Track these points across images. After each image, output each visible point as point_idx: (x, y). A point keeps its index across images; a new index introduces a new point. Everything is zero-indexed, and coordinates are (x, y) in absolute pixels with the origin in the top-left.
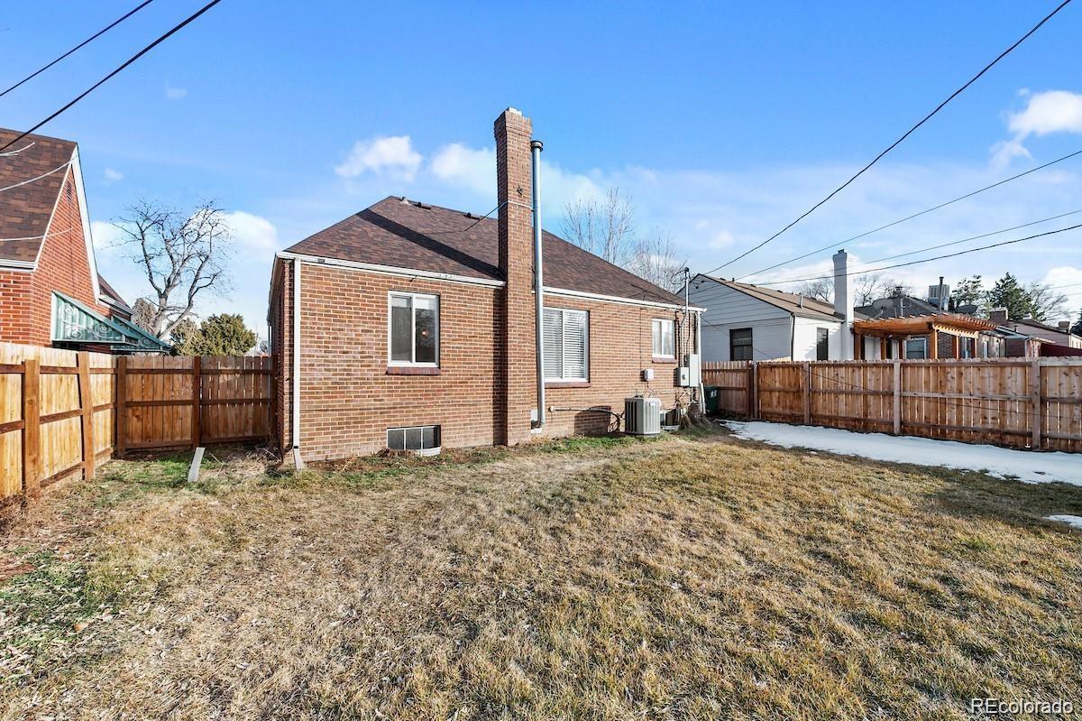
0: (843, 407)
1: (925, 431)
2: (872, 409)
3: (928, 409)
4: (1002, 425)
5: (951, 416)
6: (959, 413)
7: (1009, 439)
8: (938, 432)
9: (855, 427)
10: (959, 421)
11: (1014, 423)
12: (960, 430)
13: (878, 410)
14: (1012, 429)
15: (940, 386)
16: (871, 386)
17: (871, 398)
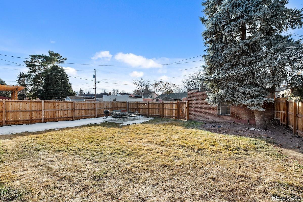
0: (21, 117)
1: (50, 120)
2: (33, 116)
3: (51, 114)
4: (67, 116)
5: (57, 115)
6: (59, 114)
7: (68, 118)
8: (54, 120)
9: (27, 123)
10: (59, 116)
11: (70, 115)
12: (59, 118)
13: (35, 116)
14: (69, 116)
15: (54, 107)
16: (33, 109)
17: (33, 112)
